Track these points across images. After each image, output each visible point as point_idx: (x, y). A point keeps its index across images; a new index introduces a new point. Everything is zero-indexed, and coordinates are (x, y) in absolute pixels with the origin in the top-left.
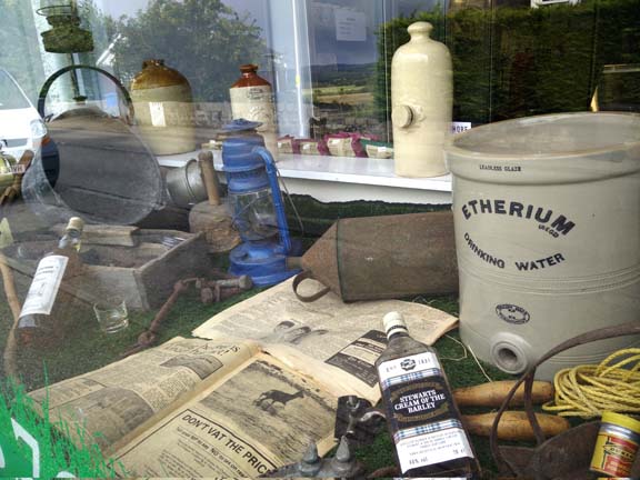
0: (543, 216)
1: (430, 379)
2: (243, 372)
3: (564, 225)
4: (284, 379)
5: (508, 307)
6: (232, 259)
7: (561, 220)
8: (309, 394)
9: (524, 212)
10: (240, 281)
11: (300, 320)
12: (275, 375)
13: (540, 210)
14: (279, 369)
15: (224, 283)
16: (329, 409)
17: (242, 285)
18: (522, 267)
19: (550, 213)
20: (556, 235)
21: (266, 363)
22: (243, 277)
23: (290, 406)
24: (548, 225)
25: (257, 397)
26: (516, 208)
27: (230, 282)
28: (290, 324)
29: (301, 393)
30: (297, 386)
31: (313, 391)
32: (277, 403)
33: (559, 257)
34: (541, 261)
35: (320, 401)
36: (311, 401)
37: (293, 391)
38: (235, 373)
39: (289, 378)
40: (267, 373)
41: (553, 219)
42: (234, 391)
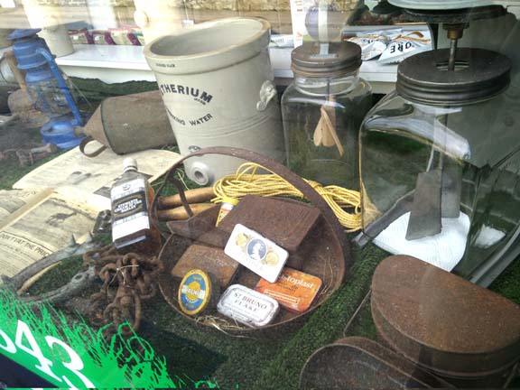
0: (195, 93)
1: (136, 194)
2: (40, 206)
3: (207, 98)
4: (66, 207)
5: (193, 147)
6: (42, 132)
7: (205, 94)
8: (80, 212)
9: (185, 91)
10: (47, 148)
11: (86, 169)
12: (62, 205)
13: (192, 89)
14: (63, 201)
15: (35, 150)
16: (92, 219)
17: (49, 150)
18: (193, 123)
19: (198, 91)
20: (204, 104)
21: (56, 199)
22: (48, 145)
23: (67, 221)
24: (198, 97)
25: (46, 219)
26: (181, 89)
27: (41, 149)
28: (79, 173)
29: (76, 212)
30: (74, 209)
31: (83, 210)
32: (59, 220)
33: (209, 116)
34: (201, 119)
35: (87, 215)
36: (81, 216)
37: (70, 212)
38: (35, 207)
39: (69, 205)
40: (56, 204)
41: (200, 94)
42: (33, 217)
